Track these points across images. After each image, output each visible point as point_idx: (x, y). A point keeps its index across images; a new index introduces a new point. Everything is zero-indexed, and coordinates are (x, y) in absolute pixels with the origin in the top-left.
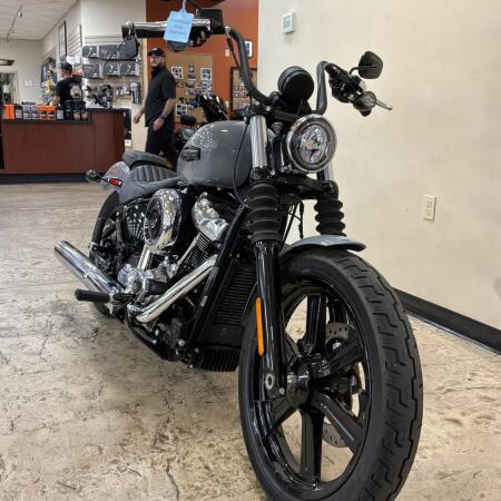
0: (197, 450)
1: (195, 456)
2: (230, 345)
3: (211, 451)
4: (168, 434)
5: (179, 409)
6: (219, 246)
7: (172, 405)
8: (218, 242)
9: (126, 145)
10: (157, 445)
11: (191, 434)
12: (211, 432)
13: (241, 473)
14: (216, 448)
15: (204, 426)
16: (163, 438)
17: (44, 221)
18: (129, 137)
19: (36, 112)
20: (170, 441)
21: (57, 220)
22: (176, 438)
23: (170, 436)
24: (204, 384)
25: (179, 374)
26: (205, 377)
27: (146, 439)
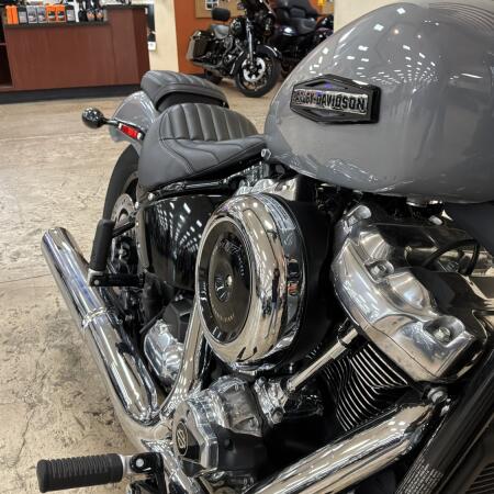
9: (150, 48)
17: (53, 156)
18: (153, 38)
19: (42, 14)
21: (70, 154)
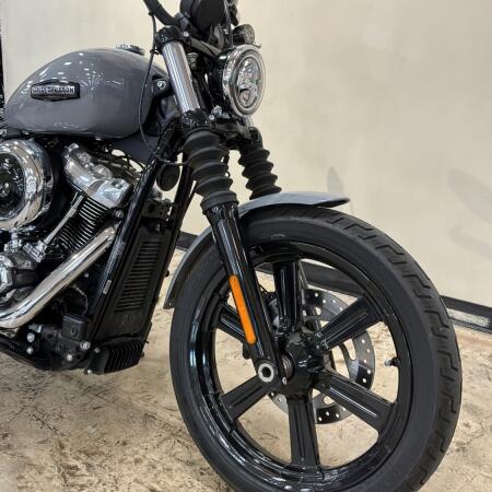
0: (125, 470)
1: (128, 480)
2: (128, 335)
3: (143, 468)
4: (73, 463)
5: (65, 427)
6: (119, 214)
7: (52, 423)
8: (117, 209)
10: (71, 481)
11: (102, 453)
12: (125, 443)
13: (196, 483)
14: (146, 462)
15: (111, 439)
16: (71, 470)
20: (84, 471)
22: (89, 466)
23: (79, 464)
24: (72, 387)
25: (32, 381)
26: (69, 378)
27: (50, 479)
